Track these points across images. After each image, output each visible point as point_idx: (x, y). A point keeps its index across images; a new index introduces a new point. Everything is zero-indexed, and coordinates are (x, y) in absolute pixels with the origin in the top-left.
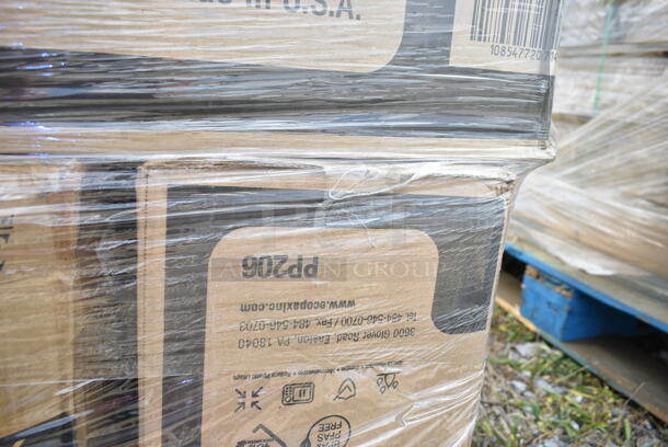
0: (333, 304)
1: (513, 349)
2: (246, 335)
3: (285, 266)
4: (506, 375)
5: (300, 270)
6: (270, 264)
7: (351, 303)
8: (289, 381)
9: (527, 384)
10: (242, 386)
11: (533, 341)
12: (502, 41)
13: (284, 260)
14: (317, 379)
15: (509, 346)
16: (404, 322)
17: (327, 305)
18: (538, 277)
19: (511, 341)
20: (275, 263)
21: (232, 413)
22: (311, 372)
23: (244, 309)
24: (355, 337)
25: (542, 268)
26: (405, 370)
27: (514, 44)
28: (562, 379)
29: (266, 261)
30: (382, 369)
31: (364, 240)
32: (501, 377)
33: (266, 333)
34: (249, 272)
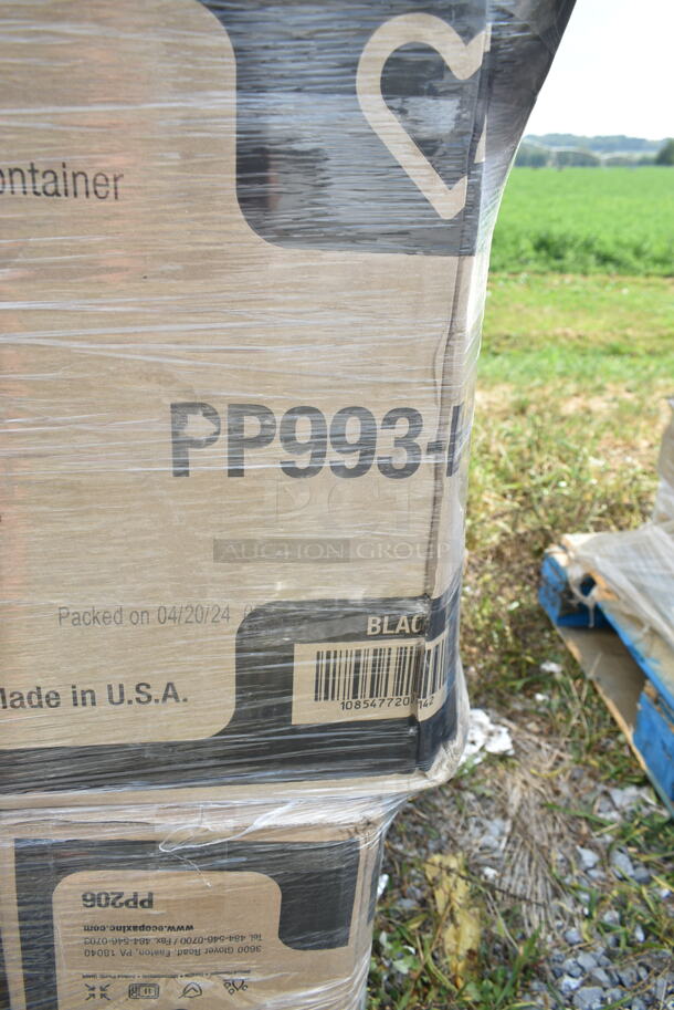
0: (171, 928)
1: (606, 794)
2: (90, 947)
3: (123, 900)
4: (578, 836)
5: (136, 903)
6: (107, 899)
7: (191, 928)
8: (136, 981)
9: (601, 856)
10: (91, 983)
11: (639, 785)
12: (355, 697)
13: (120, 895)
14: (161, 982)
15: (601, 787)
16: (248, 941)
17: (165, 929)
18: (657, 702)
19: (607, 782)
20: (112, 897)
21: (83, 1001)
22: (155, 977)
23: (87, 929)
24: (197, 953)
25: (663, 692)
26: (254, 978)
27: (371, 696)
28: (654, 857)
29: (103, 897)
30: (227, 977)
31: (197, 880)
32: (568, 838)
33: (110, 946)
34: (89, 904)
